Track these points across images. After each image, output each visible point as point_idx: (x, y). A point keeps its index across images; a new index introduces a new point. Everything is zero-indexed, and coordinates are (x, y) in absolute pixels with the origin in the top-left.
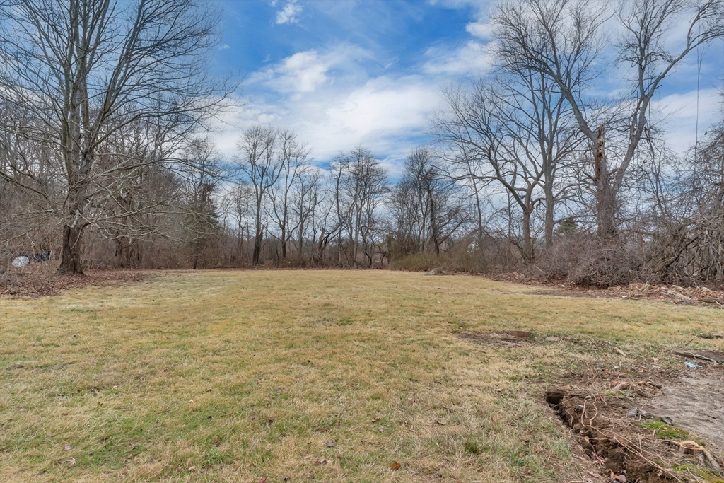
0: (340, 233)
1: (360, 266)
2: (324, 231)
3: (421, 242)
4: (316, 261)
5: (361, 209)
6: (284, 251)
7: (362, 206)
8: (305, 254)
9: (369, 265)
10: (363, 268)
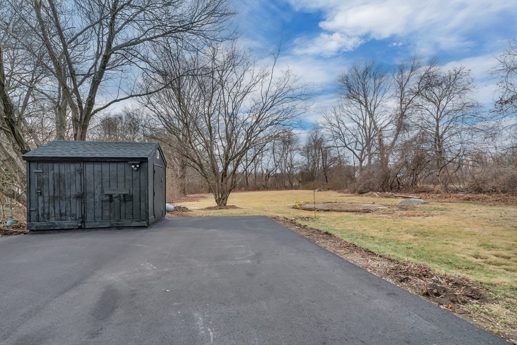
0: (276, 171)
1: (286, 188)
2: (267, 170)
3: (317, 175)
4: (264, 186)
5: (286, 159)
6: (247, 182)
7: (287, 157)
8: (258, 183)
9: (291, 187)
10: (288, 189)
